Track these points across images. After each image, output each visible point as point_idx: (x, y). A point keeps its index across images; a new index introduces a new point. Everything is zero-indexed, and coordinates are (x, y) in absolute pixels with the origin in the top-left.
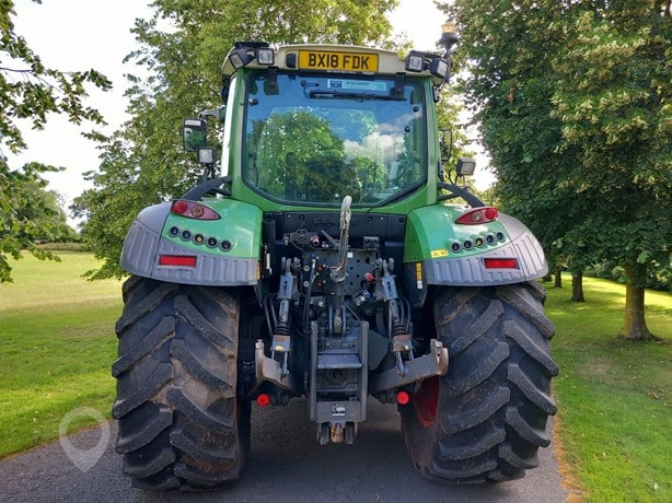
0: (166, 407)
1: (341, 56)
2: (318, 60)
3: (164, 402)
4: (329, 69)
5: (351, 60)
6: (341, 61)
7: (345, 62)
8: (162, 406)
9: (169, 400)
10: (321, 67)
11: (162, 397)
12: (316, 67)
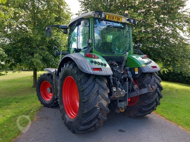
0: (98, 108)
1: (115, 17)
2: (110, 17)
3: (98, 106)
4: (112, 20)
5: (116, 18)
6: (114, 18)
7: (115, 18)
8: (97, 107)
9: (99, 106)
10: (110, 19)
11: (97, 105)
12: (109, 19)
